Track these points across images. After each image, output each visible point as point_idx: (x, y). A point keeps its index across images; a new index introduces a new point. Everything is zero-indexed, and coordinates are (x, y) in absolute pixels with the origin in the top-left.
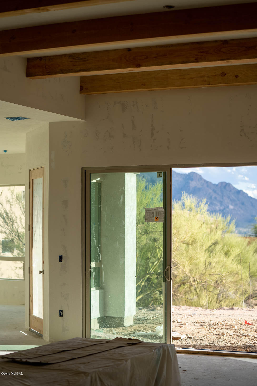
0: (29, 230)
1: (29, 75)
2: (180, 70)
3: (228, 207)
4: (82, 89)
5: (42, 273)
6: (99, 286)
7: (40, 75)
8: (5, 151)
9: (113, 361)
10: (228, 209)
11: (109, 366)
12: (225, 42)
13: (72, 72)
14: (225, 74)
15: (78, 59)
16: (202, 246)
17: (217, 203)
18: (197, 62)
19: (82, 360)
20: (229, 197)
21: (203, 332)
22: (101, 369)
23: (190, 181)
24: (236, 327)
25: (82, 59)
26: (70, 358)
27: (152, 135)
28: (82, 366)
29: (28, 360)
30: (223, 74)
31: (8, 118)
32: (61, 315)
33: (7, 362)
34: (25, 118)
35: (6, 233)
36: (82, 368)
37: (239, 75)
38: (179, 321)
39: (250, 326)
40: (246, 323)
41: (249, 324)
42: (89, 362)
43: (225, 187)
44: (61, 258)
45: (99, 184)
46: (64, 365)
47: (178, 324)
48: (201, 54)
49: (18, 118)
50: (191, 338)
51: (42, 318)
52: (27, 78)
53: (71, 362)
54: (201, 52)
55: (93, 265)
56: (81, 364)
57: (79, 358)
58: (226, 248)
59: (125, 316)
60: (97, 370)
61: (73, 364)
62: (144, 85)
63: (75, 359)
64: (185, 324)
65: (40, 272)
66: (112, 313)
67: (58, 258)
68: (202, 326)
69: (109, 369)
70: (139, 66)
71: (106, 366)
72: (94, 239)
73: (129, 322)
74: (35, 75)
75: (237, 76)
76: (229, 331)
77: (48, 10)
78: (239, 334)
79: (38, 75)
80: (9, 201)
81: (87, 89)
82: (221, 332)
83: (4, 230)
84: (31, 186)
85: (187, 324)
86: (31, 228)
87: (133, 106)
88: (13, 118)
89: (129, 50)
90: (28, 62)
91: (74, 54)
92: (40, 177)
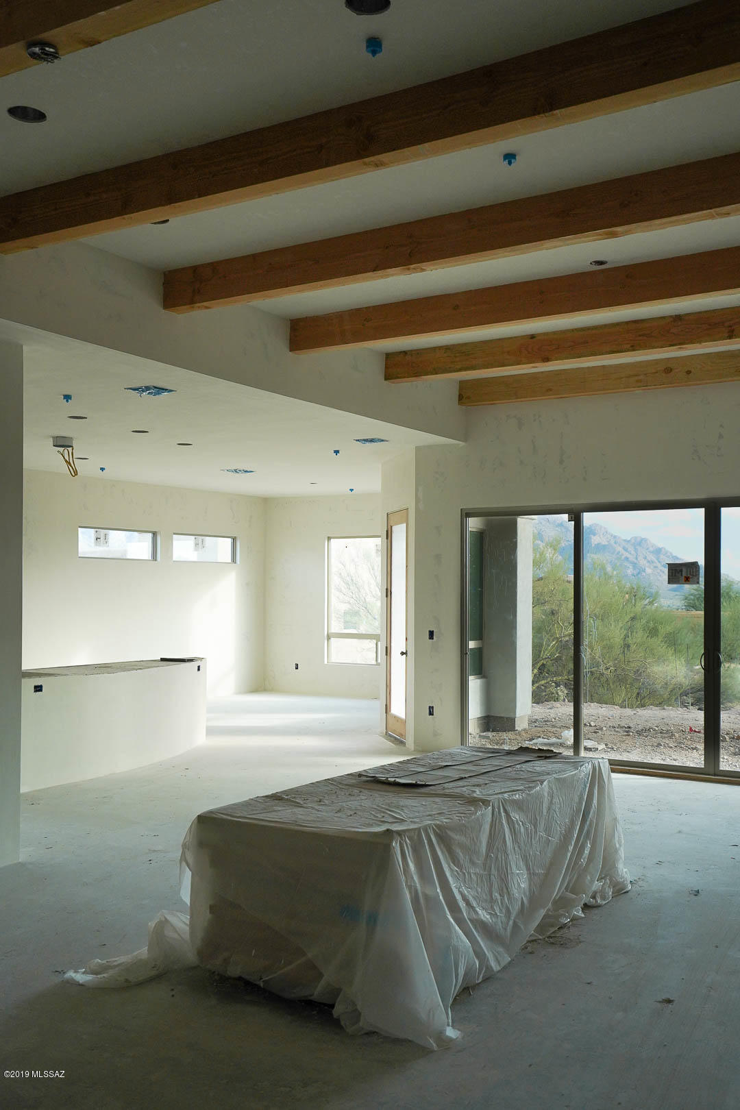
0: (387, 596)
1: (388, 377)
3: (644, 570)
4: (461, 397)
5: (404, 655)
6: (481, 674)
7: (405, 377)
8: (352, 490)
10: (644, 574)
11: (518, 790)
12: (678, 318)
13: (451, 372)
14: (671, 370)
15: (459, 353)
17: (628, 565)
18: (634, 350)
19: (474, 780)
20: (645, 558)
22: (506, 795)
23: (592, 536)
24: (677, 735)
25: (464, 352)
26: (457, 777)
27: (561, 462)
28: (477, 790)
29: (398, 780)
30: (668, 370)
31: (358, 440)
32: (431, 713)
33: (367, 781)
34: (383, 441)
35: (349, 603)
36: (478, 793)
37: (693, 370)
38: (593, 724)
39: (698, 734)
40: (691, 729)
41: (695, 731)
42: (486, 784)
43: (640, 543)
44: (431, 634)
46: (451, 788)
47: (592, 729)
48: (641, 338)
49: (372, 441)
51: (403, 716)
52: (387, 382)
53: (460, 783)
54: (640, 336)
56: (474, 786)
57: (470, 777)
58: (651, 625)
59: (518, 715)
60: (500, 796)
61: (464, 787)
62: (551, 390)
63: (465, 778)
65: (402, 653)
66: (499, 712)
67: (428, 634)
68: (627, 732)
69: (517, 796)
70: (546, 359)
71: (514, 791)
73: (521, 725)
74: (398, 378)
75: (689, 372)
76: (667, 741)
77: (423, 270)
78: (683, 746)
79: (401, 378)
80: (353, 560)
81: (468, 398)
82: (655, 741)
84: (389, 535)
85: (604, 729)
86: (388, 593)
87: (535, 420)
88: (366, 440)
89: (532, 337)
90: (387, 358)
91: (454, 346)
92: (402, 523)
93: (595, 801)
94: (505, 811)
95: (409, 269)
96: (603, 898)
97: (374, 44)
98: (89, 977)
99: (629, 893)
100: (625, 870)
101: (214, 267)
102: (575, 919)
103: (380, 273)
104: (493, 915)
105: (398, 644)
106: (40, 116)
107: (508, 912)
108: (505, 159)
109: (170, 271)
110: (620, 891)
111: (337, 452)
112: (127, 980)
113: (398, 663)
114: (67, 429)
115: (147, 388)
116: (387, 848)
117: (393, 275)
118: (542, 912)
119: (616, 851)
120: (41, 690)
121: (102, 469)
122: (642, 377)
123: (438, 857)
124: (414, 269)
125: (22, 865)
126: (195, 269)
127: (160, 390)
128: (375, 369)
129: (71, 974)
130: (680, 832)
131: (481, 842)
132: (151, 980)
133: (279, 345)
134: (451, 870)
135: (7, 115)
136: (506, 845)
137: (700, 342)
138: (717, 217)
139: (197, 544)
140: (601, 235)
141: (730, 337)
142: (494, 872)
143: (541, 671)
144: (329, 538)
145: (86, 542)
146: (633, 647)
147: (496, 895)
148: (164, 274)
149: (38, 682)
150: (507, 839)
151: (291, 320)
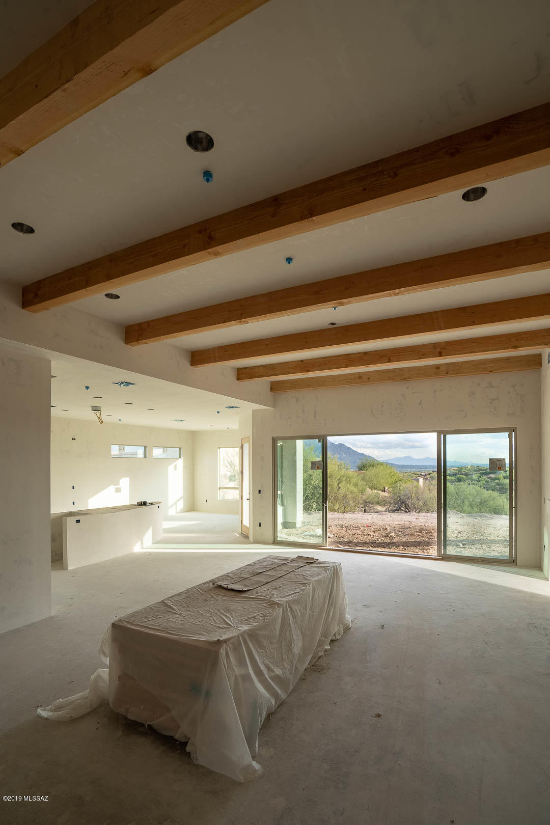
1: (238, 379)
2: (333, 376)
4: (271, 389)
6: (282, 504)
7: (246, 379)
8: (228, 428)
9: (299, 585)
11: (297, 592)
12: (366, 353)
13: (266, 377)
14: (361, 377)
16: (335, 478)
20: (343, 451)
21: (343, 532)
22: (290, 597)
24: (362, 529)
26: (265, 582)
27: (315, 417)
28: (275, 593)
30: (360, 377)
31: (227, 407)
32: (260, 526)
34: (238, 407)
36: (275, 596)
40: (366, 525)
41: (369, 527)
42: (280, 587)
43: (341, 446)
44: (260, 491)
45: (282, 446)
46: (261, 591)
49: (233, 407)
50: (336, 536)
51: (248, 526)
52: (237, 381)
53: (265, 587)
55: (279, 492)
56: (274, 589)
57: (271, 581)
59: (297, 519)
60: (287, 599)
61: (268, 590)
62: (310, 386)
63: (269, 582)
64: (331, 526)
65: (248, 499)
66: (289, 520)
67: (258, 492)
70: (308, 371)
72: (279, 478)
73: (299, 525)
74: (243, 379)
75: (369, 378)
76: (358, 531)
77: (248, 323)
81: (275, 389)
82: (354, 532)
83: (230, 470)
84: (242, 448)
86: (242, 473)
87: (303, 398)
88: (230, 407)
89: (302, 361)
90: (238, 370)
91: (267, 365)
92: (247, 443)
93: (335, 587)
94: (290, 607)
95: (241, 322)
96: (339, 634)
97: (208, 175)
98: (50, 714)
99: (351, 629)
100: (348, 616)
101: (148, 323)
102: (326, 651)
103: (227, 324)
104: (283, 668)
105: (246, 495)
106: (31, 230)
107: (292, 662)
108: (286, 261)
109: (128, 326)
110: (347, 629)
111: (218, 412)
112: (71, 717)
113: (246, 504)
114: (96, 403)
115: (122, 383)
116: (217, 654)
117: (233, 325)
118: (310, 657)
119: (345, 609)
120: (79, 522)
121: (120, 420)
122: (349, 380)
123: (249, 647)
124: (244, 322)
125: (52, 618)
126: (139, 324)
127: (128, 384)
128: (232, 376)
129: (40, 711)
130: (370, 586)
131: (276, 630)
132: (88, 714)
133: (185, 363)
134: (258, 653)
135: (11, 228)
136: (290, 627)
137: (376, 364)
138: (393, 295)
139: (164, 451)
140: (336, 304)
141: (389, 362)
142: (284, 643)
143: (306, 499)
144: (219, 448)
145: (115, 450)
146: (341, 488)
147: (285, 656)
148: (126, 328)
149: (78, 518)
150: (291, 621)
151: (192, 352)
